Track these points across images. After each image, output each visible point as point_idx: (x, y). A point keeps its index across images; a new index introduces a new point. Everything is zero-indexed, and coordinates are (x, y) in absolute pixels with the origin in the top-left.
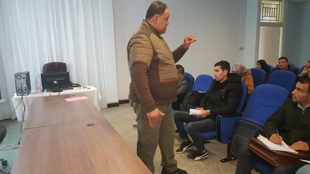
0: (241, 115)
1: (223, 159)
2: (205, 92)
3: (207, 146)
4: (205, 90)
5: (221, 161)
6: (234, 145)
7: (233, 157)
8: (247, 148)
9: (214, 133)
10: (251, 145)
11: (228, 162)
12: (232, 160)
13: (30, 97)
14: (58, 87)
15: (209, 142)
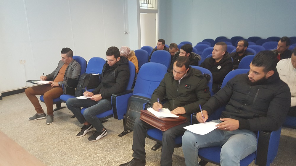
0: (132, 92)
1: (121, 134)
2: (98, 74)
3: (105, 125)
4: (98, 73)
5: (119, 136)
6: (129, 119)
7: (129, 130)
8: (140, 120)
9: (111, 112)
10: (143, 117)
11: (125, 136)
12: (128, 132)
15: (108, 121)
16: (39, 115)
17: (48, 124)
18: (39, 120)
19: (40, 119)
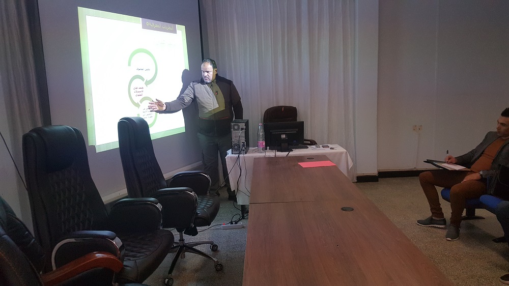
13: (250, 157)
14: (287, 144)
16: (435, 220)
17: (450, 239)
18: (433, 228)
19: (435, 227)
